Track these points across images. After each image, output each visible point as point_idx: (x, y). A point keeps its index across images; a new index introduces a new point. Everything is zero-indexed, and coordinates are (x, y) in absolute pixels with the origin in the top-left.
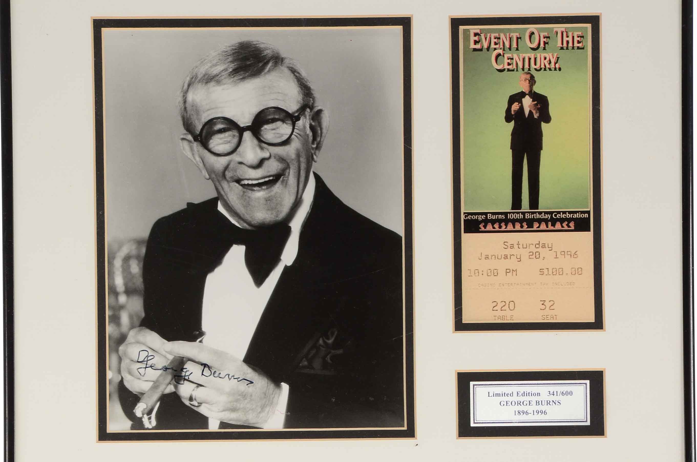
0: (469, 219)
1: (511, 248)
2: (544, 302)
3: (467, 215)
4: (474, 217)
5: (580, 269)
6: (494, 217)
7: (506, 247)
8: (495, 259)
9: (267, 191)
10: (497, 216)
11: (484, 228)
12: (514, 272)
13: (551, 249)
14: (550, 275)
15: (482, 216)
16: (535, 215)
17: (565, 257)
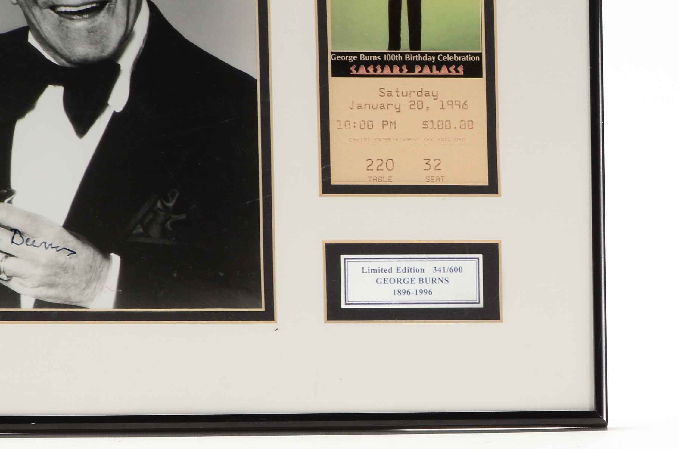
0: (338, 60)
1: (388, 96)
2: (427, 161)
3: (335, 55)
4: (343, 58)
5: (470, 123)
6: (367, 59)
7: (382, 94)
8: (370, 109)
9: (89, 21)
10: (371, 57)
11: (356, 72)
12: (393, 124)
13: (435, 98)
14: (435, 128)
15: (353, 57)
16: (417, 56)
17: (452, 107)
